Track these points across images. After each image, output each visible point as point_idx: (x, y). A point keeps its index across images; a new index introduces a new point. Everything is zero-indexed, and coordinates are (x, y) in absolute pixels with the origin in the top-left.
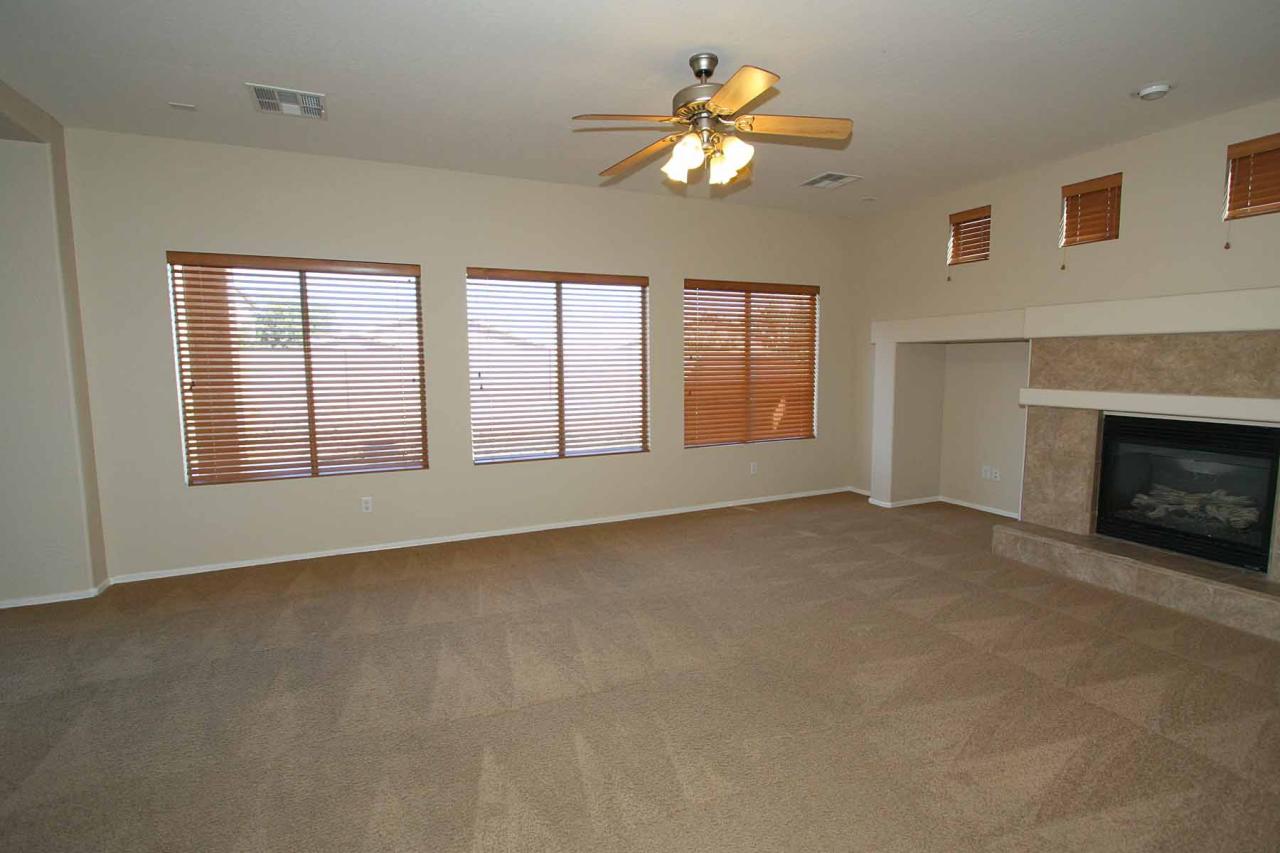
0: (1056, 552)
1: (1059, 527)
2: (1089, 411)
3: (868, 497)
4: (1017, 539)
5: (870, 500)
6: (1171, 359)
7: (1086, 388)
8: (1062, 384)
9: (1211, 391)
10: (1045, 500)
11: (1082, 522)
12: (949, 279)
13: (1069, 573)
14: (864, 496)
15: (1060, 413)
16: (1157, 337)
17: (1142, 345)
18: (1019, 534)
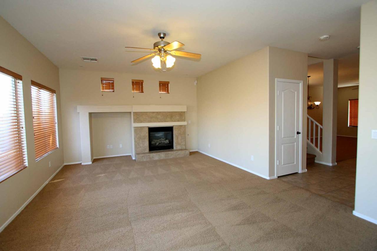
0: (151, 156)
1: (144, 152)
2: (147, 127)
3: (81, 163)
4: (143, 156)
5: (82, 164)
6: (159, 116)
7: (146, 122)
8: (141, 122)
9: (165, 121)
10: (141, 147)
11: (147, 150)
12: (102, 95)
13: (154, 159)
14: (80, 163)
15: (142, 128)
16: (157, 112)
17: (155, 114)
18: (142, 155)
